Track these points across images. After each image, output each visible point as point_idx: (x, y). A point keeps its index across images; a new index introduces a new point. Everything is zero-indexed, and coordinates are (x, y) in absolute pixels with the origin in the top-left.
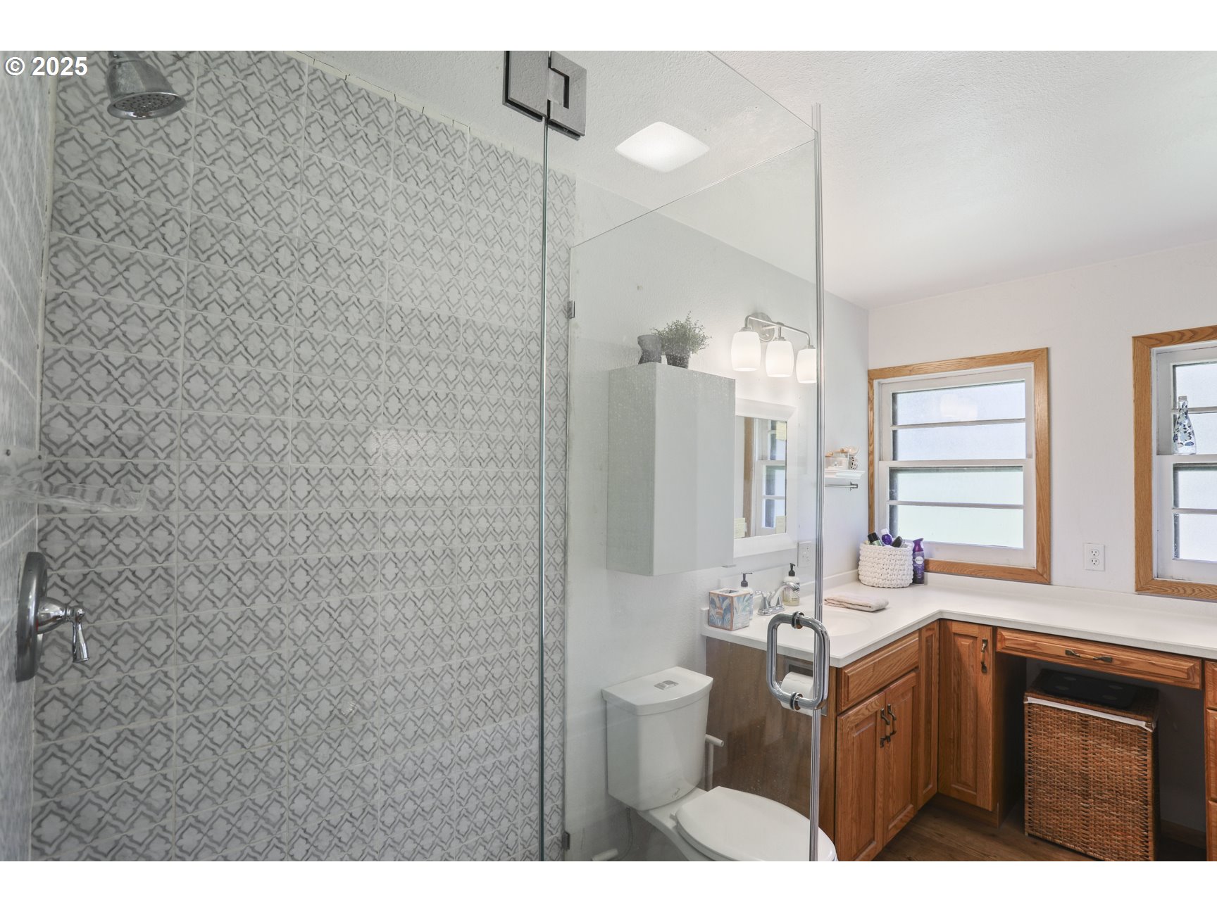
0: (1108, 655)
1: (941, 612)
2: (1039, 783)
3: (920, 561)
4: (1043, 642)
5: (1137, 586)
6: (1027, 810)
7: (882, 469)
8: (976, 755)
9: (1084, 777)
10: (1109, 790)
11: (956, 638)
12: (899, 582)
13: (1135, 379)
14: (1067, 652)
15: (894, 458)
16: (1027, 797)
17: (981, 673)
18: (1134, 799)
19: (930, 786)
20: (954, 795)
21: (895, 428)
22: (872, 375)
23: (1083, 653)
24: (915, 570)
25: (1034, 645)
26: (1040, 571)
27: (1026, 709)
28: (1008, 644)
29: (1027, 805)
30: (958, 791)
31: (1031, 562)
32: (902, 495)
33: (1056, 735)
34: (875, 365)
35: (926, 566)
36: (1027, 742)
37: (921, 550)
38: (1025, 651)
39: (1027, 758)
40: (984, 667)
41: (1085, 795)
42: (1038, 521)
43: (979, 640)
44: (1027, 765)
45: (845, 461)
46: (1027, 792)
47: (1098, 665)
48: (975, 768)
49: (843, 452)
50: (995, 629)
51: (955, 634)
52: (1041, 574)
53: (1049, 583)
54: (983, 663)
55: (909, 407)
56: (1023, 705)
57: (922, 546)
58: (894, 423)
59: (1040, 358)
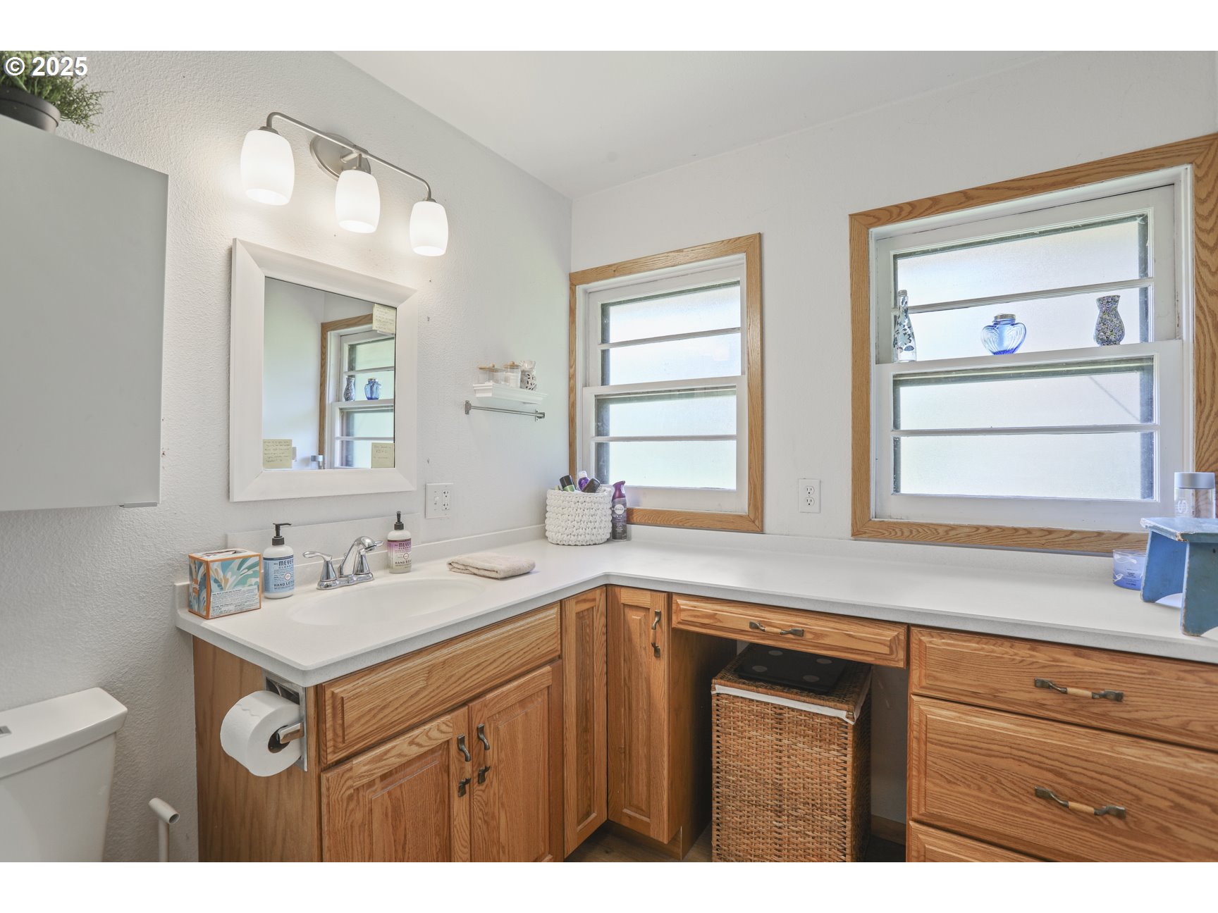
0: (799, 627)
1: (607, 576)
2: (728, 796)
3: (620, 510)
4: (725, 612)
5: (853, 530)
6: (715, 833)
7: (587, 398)
8: (649, 770)
9: (778, 789)
10: (805, 804)
11: (627, 610)
12: (588, 537)
13: (852, 267)
14: (753, 626)
15: (604, 381)
16: (715, 816)
17: (654, 657)
18: (832, 813)
19: (594, 815)
20: (626, 823)
21: (604, 347)
22: (575, 280)
23: (770, 625)
24: (614, 521)
25: (712, 616)
26: (752, 517)
27: (714, 702)
28: (683, 616)
29: (715, 827)
30: (630, 817)
31: (741, 506)
32: (614, 430)
33: (747, 734)
34: (578, 267)
35: (630, 516)
36: (715, 745)
37: (621, 496)
38: (704, 625)
39: (715, 765)
40: (657, 651)
41: (779, 812)
42: (750, 453)
43: (652, 613)
44: (715, 775)
45: (515, 377)
46: (714, 810)
47: (788, 640)
48: (649, 785)
49: (513, 367)
50: (670, 595)
51: (624, 605)
52: (753, 521)
53: (762, 531)
54: (654, 645)
55: (623, 323)
56: (710, 696)
57: (623, 492)
58: (604, 339)
59: (752, 247)
